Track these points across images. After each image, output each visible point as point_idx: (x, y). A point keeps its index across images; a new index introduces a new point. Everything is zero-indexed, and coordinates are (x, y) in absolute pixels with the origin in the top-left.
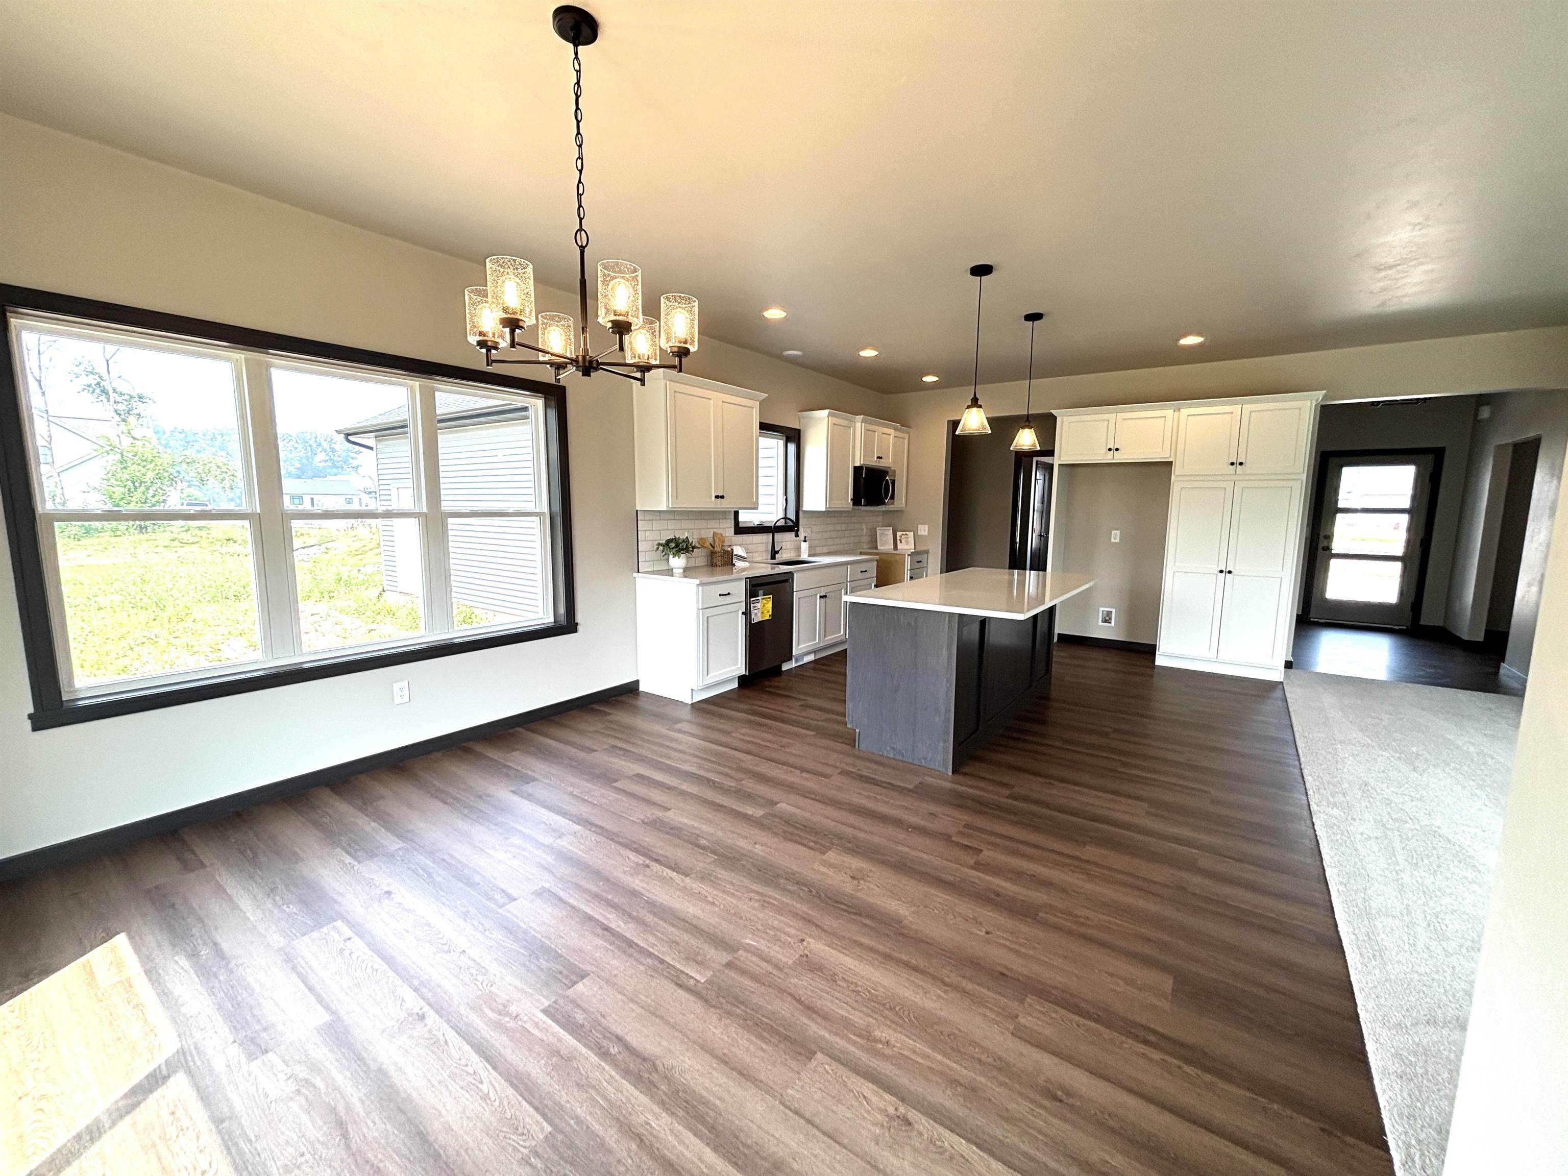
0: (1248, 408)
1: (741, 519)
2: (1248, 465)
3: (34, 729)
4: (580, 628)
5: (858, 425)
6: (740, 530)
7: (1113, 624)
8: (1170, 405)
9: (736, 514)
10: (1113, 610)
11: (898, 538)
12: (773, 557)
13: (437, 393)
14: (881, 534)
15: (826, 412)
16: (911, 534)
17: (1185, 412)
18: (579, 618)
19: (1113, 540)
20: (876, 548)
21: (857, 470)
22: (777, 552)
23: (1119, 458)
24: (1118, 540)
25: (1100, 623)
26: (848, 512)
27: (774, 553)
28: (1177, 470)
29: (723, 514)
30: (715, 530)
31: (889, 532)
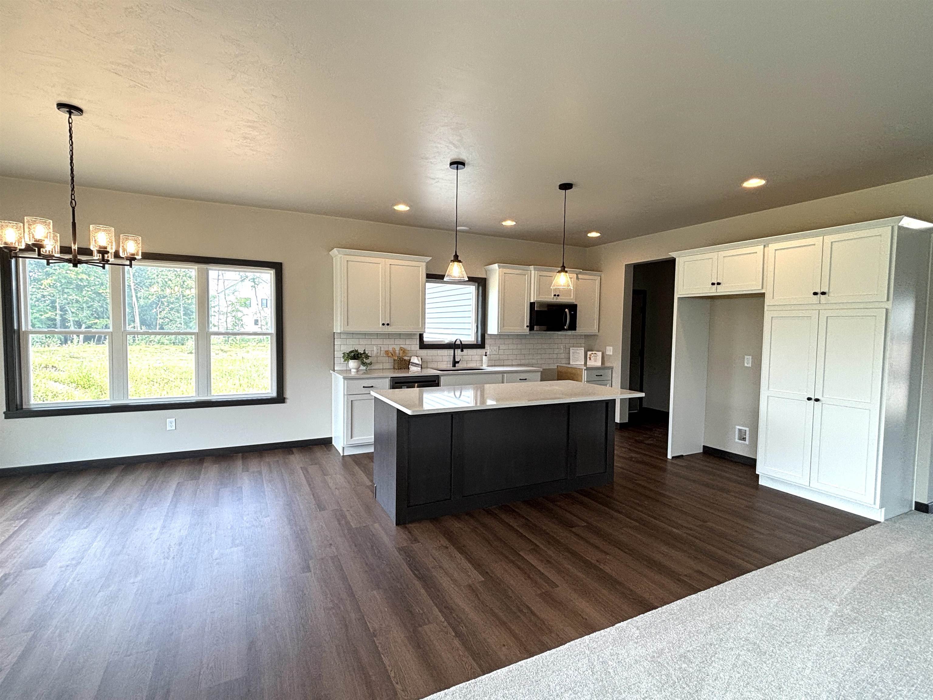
0: (829, 239)
1: (425, 339)
2: (831, 294)
3: (5, 418)
4: (287, 401)
5: (533, 272)
6: (423, 346)
7: (747, 442)
8: (759, 242)
9: (421, 336)
10: (747, 429)
11: (588, 356)
12: (454, 366)
13: (210, 271)
14: (573, 353)
15: (496, 265)
16: (600, 354)
17: (773, 247)
18: (288, 393)
19: (746, 365)
20: (569, 364)
21: (532, 305)
22: (458, 362)
23: (721, 291)
24: (750, 365)
25: (737, 440)
26: (526, 335)
27: (455, 363)
28: (768, 301)
29: (410, 336)
30: (401, 346)
31: (582, 351)
